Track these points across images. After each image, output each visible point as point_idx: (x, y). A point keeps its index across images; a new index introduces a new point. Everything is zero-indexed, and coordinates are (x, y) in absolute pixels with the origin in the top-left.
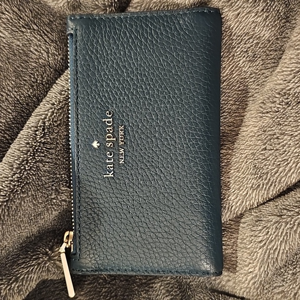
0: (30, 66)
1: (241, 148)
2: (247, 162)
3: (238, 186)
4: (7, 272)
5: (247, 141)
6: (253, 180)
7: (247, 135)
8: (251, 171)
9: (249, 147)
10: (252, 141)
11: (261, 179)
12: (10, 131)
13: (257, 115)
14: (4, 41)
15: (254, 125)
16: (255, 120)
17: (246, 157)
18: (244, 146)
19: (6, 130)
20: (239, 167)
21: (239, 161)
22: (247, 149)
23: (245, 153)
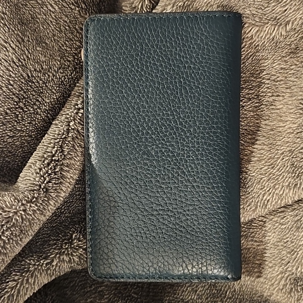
0: (74, 44)
1: (277, 144)
2: (284, 159)
3: (273, 184)
4: (38, 250)
5: (285, 137)
6: (290, 179)
7: (285, 131)
8: (287, 169)
9: (287, 144)
10: (290, 138)
11: (298, 179)
12: (53, 111)
13: (296, 111)
14: (53, 16)
15: (292, 122)
16: (293, 117)
17: (283, 153)
18: (280, 142)
19: (49, 110)
20: (274, 163)
21: (274, 157)
22: (284, 145)
23: (282, 150)
